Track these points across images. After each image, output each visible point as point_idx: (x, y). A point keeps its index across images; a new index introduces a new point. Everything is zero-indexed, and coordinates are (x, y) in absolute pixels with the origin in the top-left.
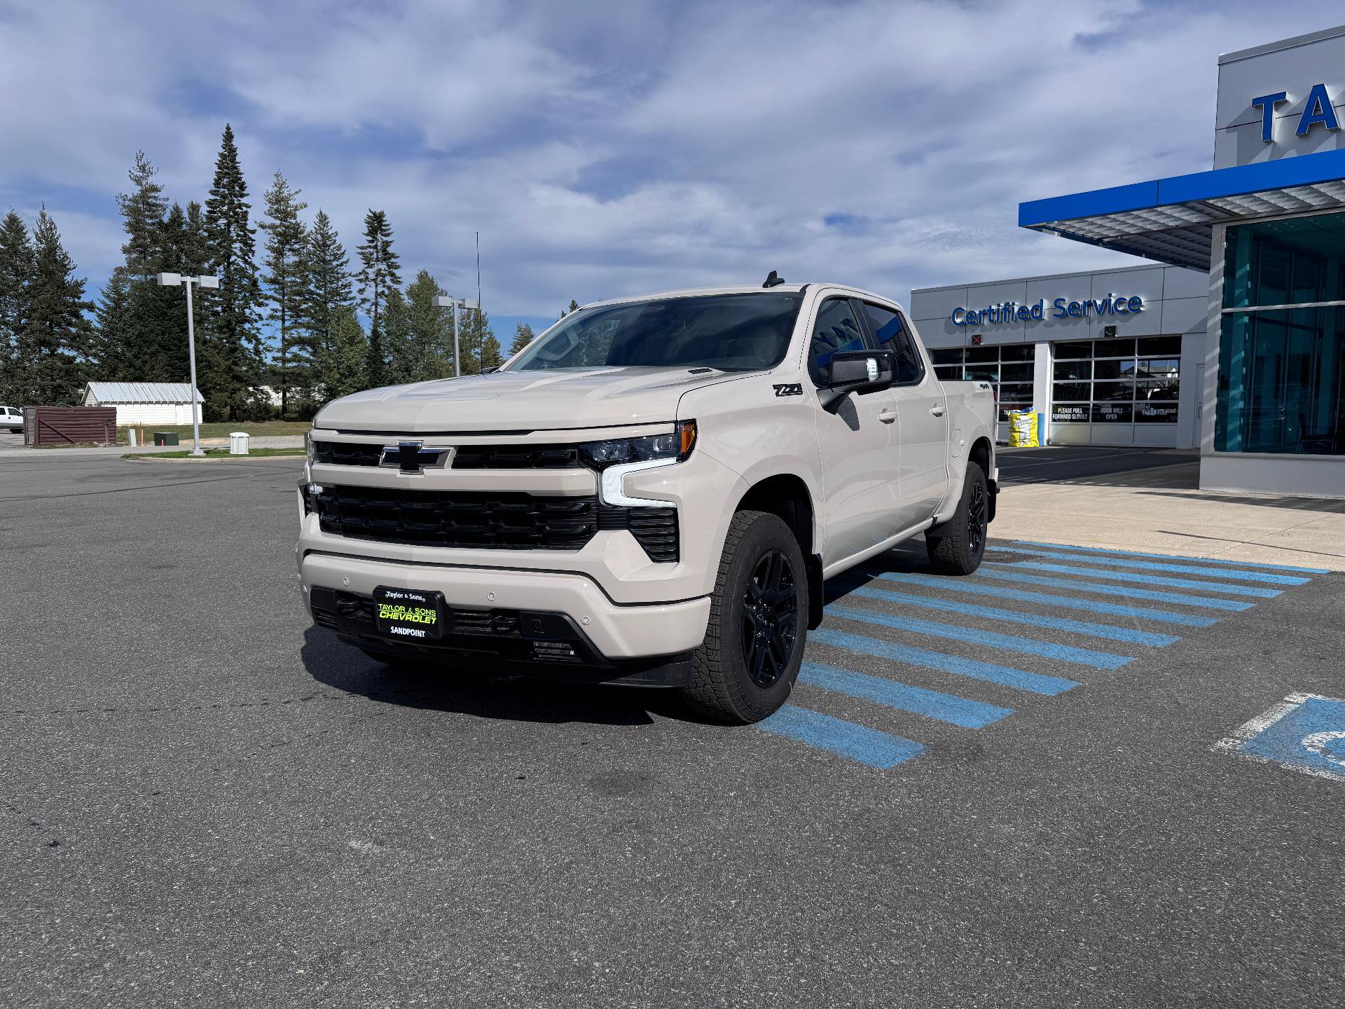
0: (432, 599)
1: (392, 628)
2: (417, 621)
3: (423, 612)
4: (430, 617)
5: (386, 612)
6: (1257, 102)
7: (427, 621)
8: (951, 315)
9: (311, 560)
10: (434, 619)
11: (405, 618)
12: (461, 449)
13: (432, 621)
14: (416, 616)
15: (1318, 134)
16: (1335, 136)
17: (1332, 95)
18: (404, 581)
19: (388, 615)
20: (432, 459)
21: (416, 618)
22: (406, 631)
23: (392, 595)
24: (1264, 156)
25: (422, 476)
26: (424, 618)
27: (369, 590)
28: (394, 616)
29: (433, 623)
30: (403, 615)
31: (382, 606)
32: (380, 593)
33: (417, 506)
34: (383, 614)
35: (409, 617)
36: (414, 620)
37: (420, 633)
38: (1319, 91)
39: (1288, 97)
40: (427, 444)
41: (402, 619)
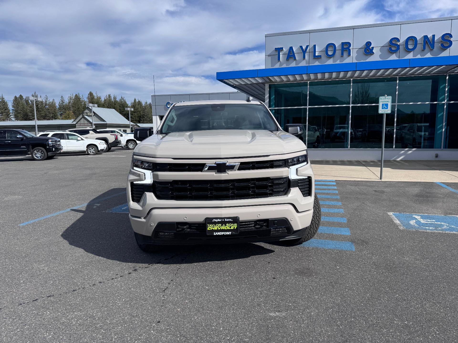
0: (235, 220)
1: (214, 233)
2: (227, 229)
3: (230, 225)
4: (235, 226)
5: (210, 227)
6: (276, 49)
7: (232, 228)
8: (166, 104)
9: (155, 212)
10: (236, 227)
11: (221, 228)
12: (242, 163)
13: (234, 228)
14: (228, 227)
15: (291, 60)
16: (295, 61)
17: (294, 50)
18: (221, 214)
19: (212, 228)
20: (232, 168)
21: (226, 228)
22: (223, 233)
23: (216, 220)
24: (277, 66)
25: (227, 174)
26: (230, 227)
27: (201, 220)
28: (216, 228)
29: (235, 228)
30: (220, 227)
31: (209, 226)
32: (209, 220)
33: (223, 185)
34: (209, 228)
35: (223, 227)
36: (225, 229)
37: (228, 233)
38: (291, 48)
39: (284, 49)
40: (229, 162)
41: (219, 229)
